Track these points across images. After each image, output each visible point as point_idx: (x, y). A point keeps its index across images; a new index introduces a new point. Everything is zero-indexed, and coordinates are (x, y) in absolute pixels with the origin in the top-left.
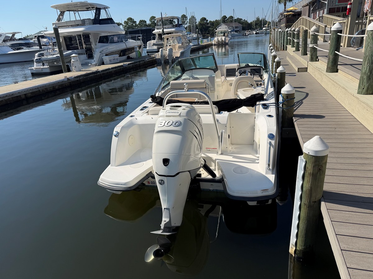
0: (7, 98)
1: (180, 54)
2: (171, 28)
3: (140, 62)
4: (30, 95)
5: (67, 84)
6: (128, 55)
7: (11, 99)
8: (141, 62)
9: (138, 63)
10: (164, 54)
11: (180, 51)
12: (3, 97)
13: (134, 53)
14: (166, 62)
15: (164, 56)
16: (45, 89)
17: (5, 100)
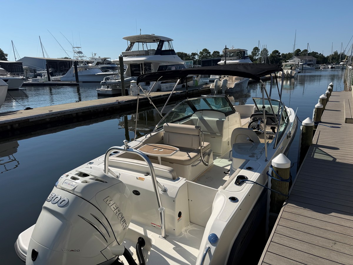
0: (59, 115)
1: (234, 85)
2: (236, 60)
3: (193, 90)
4: (81, 114)
5: (117, 107)
6: (183, 84)
7: (63, 116)
8: (195, 91)
9: (192, 92)
10: (218, 84)
11: (235, 83)
12: (56, 114)
13: (192, 82)
14: (220, 92)
15: (219, 86)
16: (96, 110)
17: (57, 117)
